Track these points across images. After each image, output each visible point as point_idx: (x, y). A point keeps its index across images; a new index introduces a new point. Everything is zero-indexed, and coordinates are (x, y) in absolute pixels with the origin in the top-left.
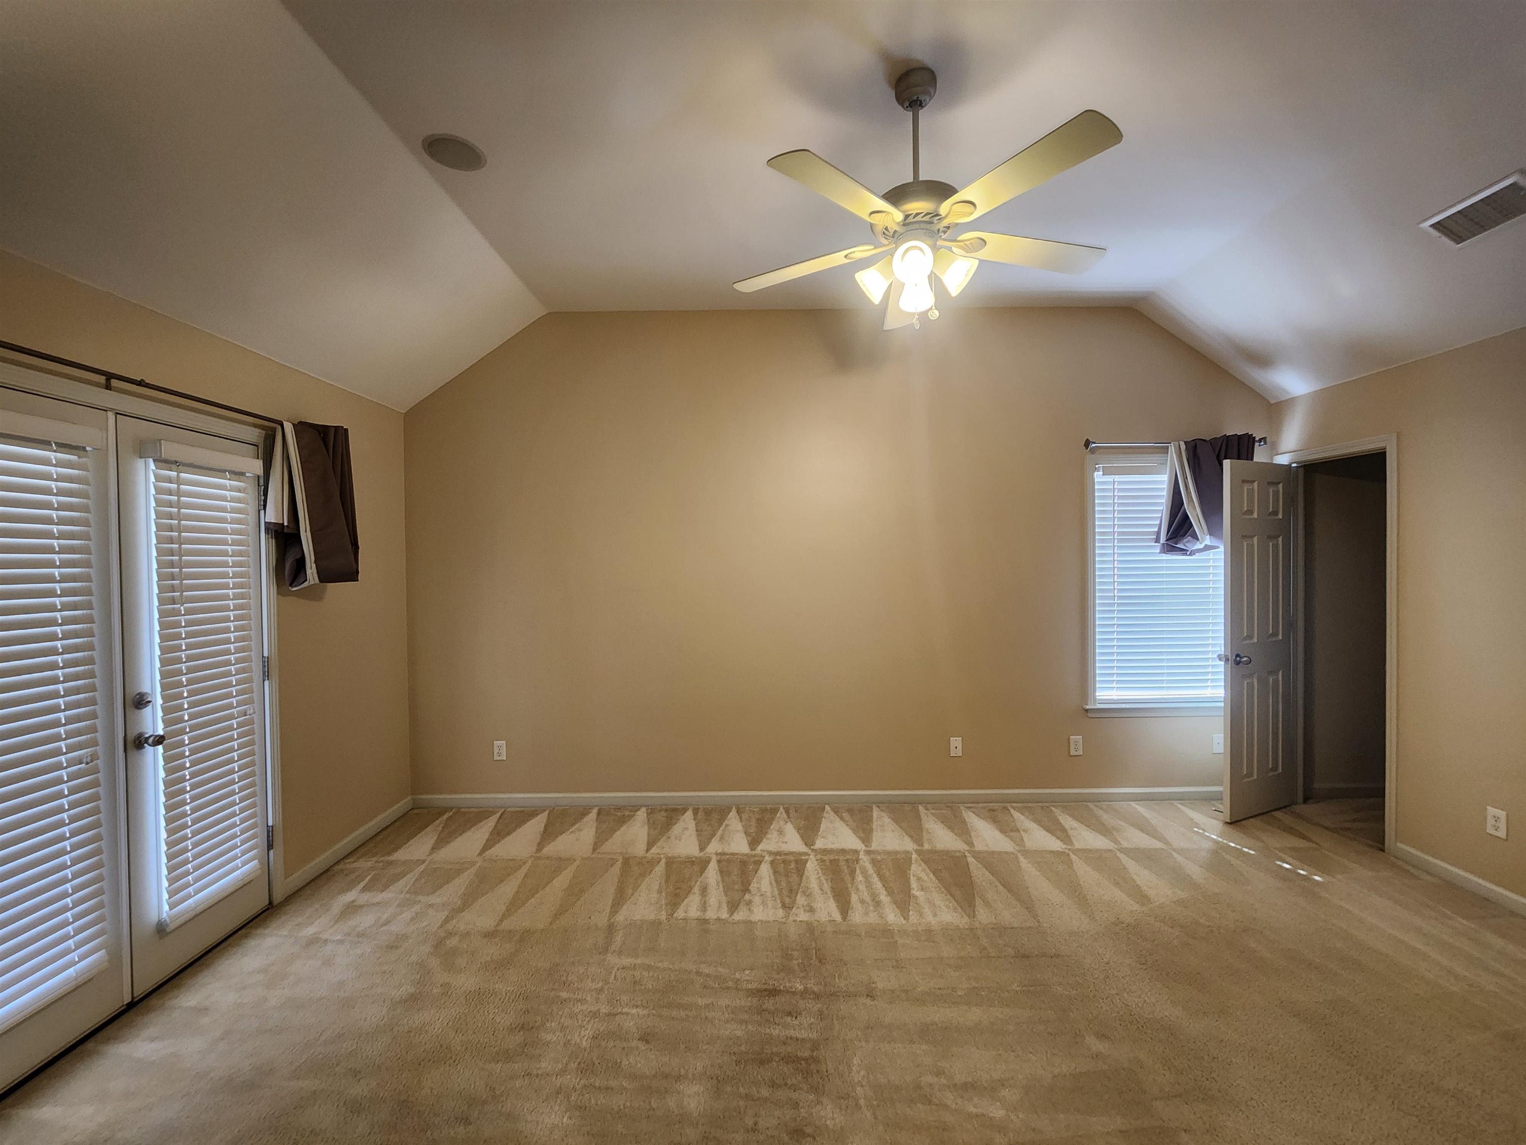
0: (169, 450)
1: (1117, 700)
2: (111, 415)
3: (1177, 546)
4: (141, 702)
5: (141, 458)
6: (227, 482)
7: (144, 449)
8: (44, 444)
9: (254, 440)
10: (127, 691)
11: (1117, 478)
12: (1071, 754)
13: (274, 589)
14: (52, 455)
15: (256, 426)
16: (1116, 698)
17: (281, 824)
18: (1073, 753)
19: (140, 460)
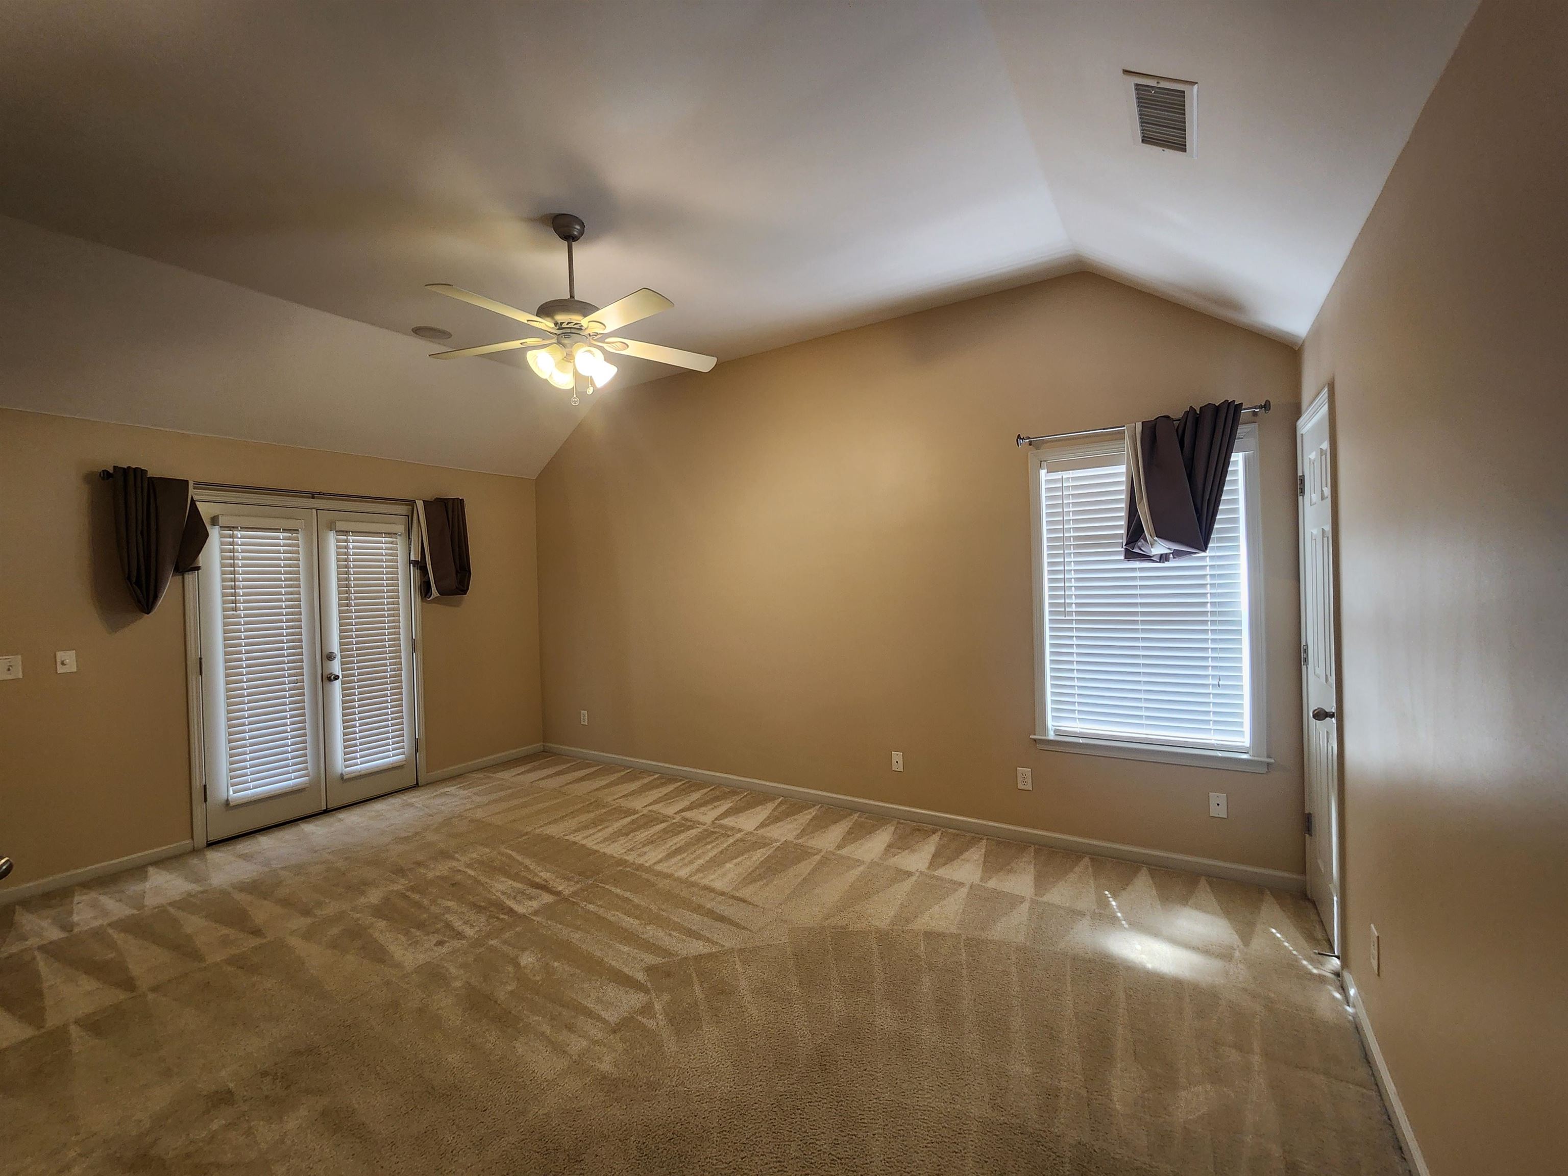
0: (340, 525)
1: (1080, 733)
2: (314, 511)
3: (1134, 551)
4: (330, 657)
5: (331, 530)
6: (383, 539)
7: (331, 526)
8: (277, 530)
9: (404, 513)
10: (323, 651)
11: (1066, 475)
12: (1019, 787)
13: (419, 600)
14: (281, 535)
15: (407, 505)
16: (1078, 730)
17: (424, 739)
18: (1020, 786)
19: (330, 532)
